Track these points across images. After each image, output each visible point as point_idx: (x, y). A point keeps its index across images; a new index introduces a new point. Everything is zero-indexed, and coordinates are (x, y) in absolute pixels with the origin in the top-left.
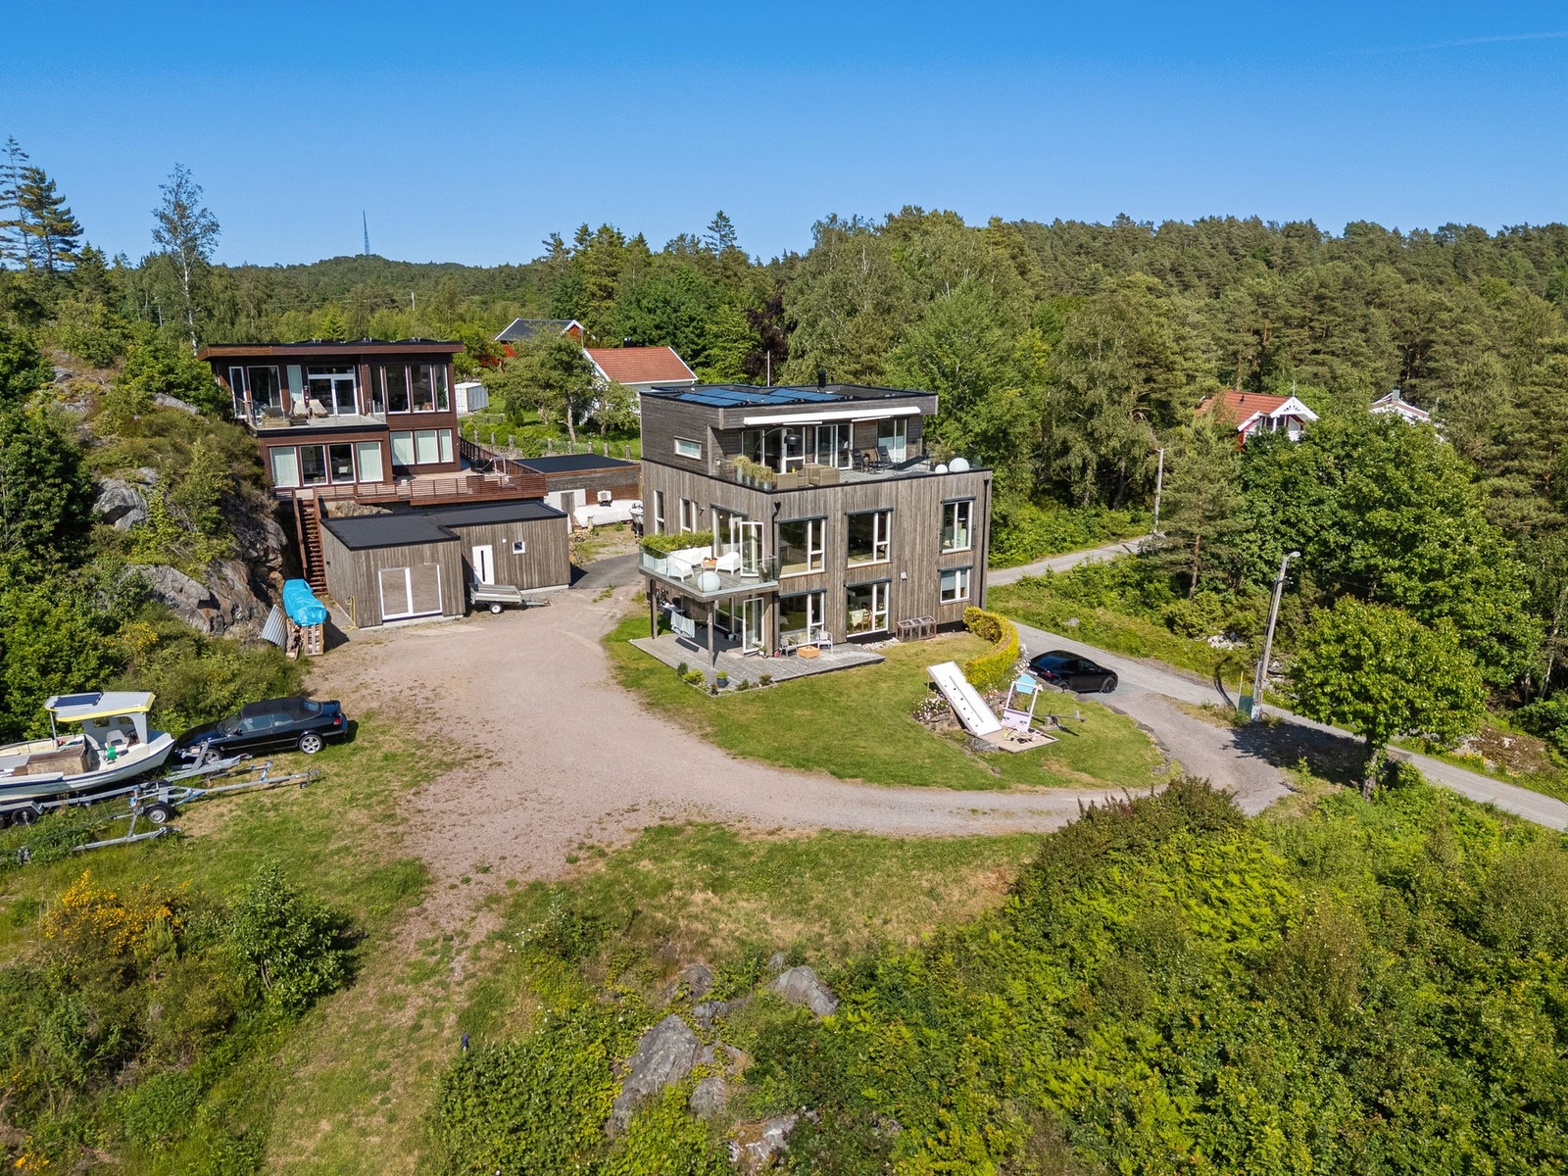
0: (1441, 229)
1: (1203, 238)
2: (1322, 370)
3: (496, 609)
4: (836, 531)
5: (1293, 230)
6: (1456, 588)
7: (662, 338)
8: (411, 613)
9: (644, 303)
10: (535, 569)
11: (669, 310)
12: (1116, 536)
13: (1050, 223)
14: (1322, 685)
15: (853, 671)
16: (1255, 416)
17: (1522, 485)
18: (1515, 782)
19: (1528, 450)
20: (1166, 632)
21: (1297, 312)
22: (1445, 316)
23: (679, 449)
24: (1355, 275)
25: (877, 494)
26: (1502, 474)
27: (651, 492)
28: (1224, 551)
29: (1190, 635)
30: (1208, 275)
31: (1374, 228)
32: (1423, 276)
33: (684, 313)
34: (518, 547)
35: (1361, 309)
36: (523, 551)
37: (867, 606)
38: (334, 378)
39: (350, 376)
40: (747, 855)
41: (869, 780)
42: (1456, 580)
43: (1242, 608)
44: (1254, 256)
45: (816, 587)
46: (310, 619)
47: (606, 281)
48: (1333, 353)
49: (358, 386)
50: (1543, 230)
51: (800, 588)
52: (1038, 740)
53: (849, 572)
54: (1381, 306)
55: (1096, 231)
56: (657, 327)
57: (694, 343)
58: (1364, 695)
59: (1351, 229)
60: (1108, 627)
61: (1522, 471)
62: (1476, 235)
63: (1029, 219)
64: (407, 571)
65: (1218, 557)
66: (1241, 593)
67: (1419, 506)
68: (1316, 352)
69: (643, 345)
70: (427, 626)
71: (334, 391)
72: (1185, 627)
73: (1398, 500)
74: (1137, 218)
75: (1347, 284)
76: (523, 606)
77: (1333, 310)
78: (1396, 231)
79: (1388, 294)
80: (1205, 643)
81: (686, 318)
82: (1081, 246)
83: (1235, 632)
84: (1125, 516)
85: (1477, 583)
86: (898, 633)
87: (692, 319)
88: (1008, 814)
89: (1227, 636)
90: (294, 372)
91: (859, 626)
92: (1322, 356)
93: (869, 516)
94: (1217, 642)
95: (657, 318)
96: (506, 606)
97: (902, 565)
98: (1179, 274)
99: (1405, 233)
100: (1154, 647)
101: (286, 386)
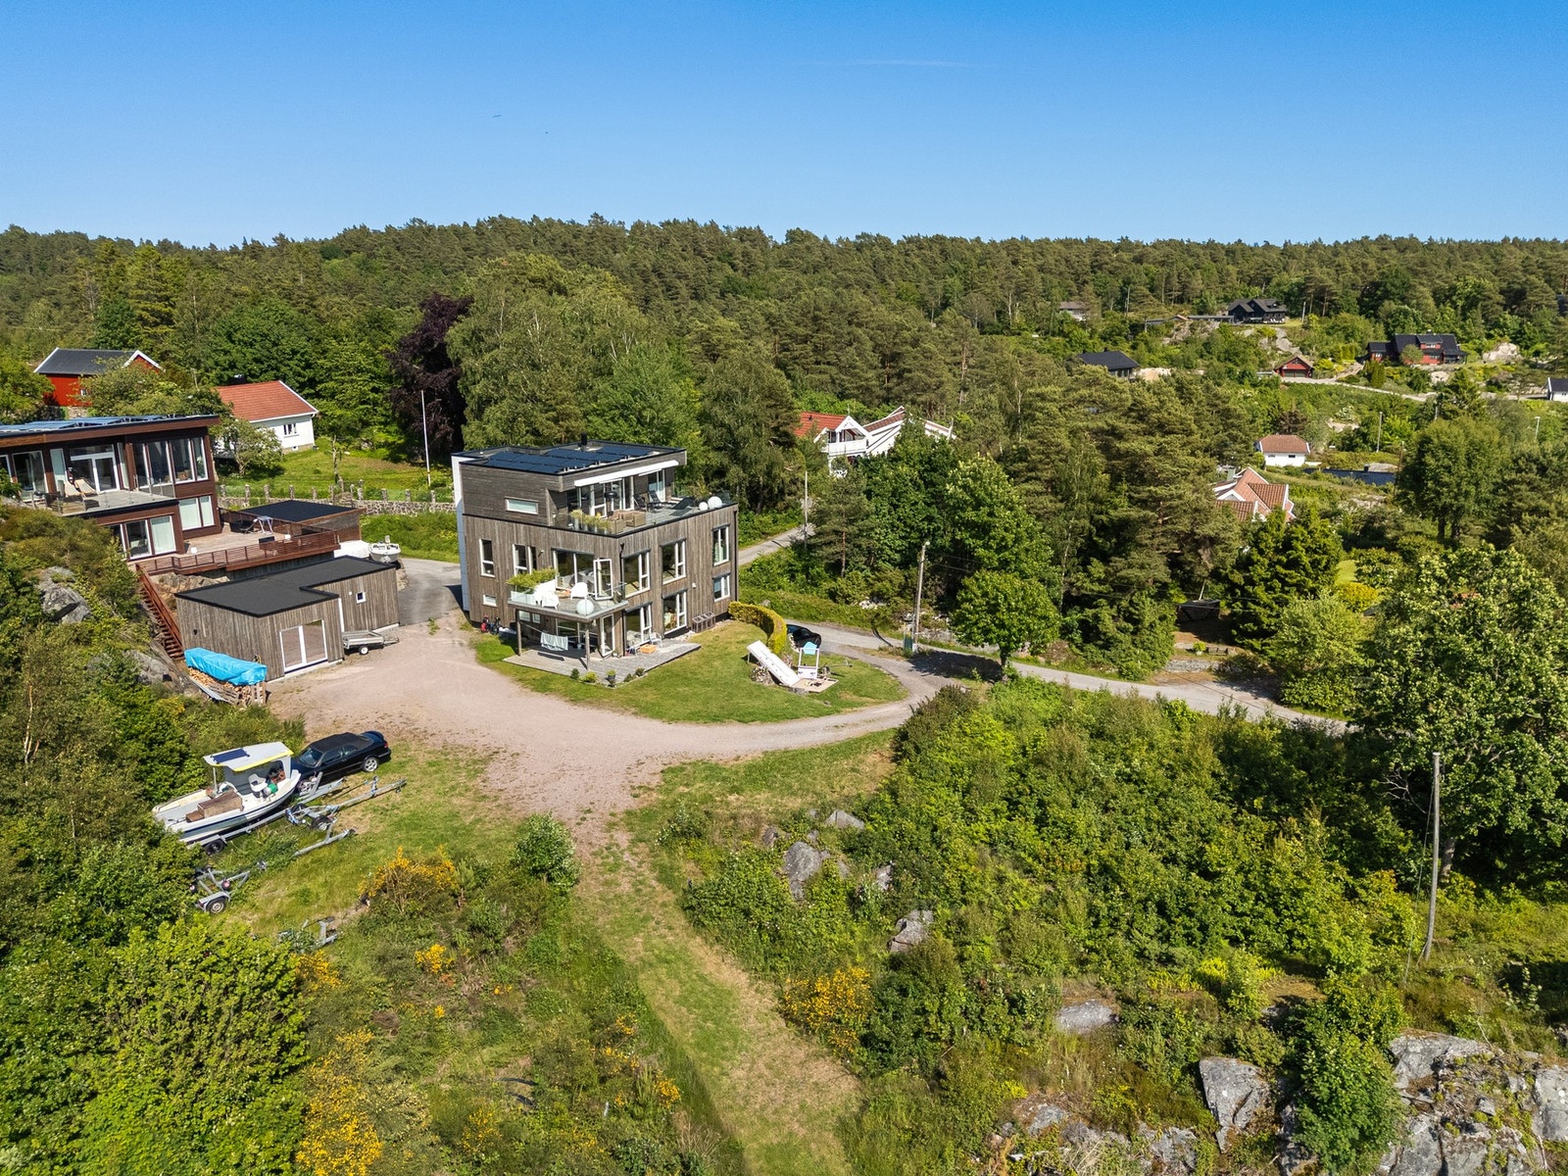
0: (858, 237)
1: (674, 241)
2: (825, 377)
3: (364, 650)
4: (654, 559)
5: (743, 234)
6: (1017, 554)
7: (263, 372)
8: (304, 664)
9: (238, 336)
10: (374, 613)
11: (268, 344)
12: (764, 535)
13: (528, 219)
14: (976, 623)
15: (686, 657)
16: (824, 432)
17: (1039, 488)
18: (1058, 668)
19: (1040, 466)
20: (830, 602)
21: (801, 330)
22: (906, 334)
23: (510, 506)
24: (839, 301)
25: (677, 529)
26: (1027, 481)
27: (476, 541)
28: (864, 542)
29: (848, 603)
30: (686, 277)
31: (808, 236)
32: (858, 282)
33: (286, 346)
34: (360, 596)
35: (846, 329)
36: (364, 600)
37: (674, 612)
38: (94, 457)
39: (111, 455)
40: (736, 773)
41: (763, 721)
42: (1015, 550)
43: (879, 580)
44: (719, 259)
45: (646, 602)
46: (256, 678)
47: (159, 306)
48: (829, 363)
49: (118, 463)
50: (931, 240)
51: (637, 604)
52: (826, 685)
53: (664, 587)
54: (860, 325)
55: (574, 229)
56: (257, 361)
57: (300, 375)
58: (1002, 626)
59: (792, 236)
60: (792, 603)
61: (1037, 479)
62: (884, 243)
63: (508, 216)
64: (301, 629)
65: (859, 546)
66: (878, 570)
67: (990, 506)
68: (818, 363)
69: (243, 381)
70: (319, 671)
71: (95, 470)
72: (844, 597)
73: (978, 504)
74: (610, 218)
75: (834, 307)
76: (379, 646)
77: (826, 329)
78: (825, 239)
79: (864, 316)
80: (857, 606)
81: (288, 351)
82: (565, 245)
83: (877, 596)
84: (767, 518)
85: (1027, 550)
86: (694, 627)
87: (294, 352)
88: (855, 725)
89: (872, 600)
90: (57, 455)
91: (669, 626)
92: (822, 366)
93: (672, 546)
94: (866, 605)
95: (257, 350)
96: (371, 647)
97: (692, 577)
98: (660, 275)
99: (833, 241)
100: (826, 614)
101: (50, 469)
